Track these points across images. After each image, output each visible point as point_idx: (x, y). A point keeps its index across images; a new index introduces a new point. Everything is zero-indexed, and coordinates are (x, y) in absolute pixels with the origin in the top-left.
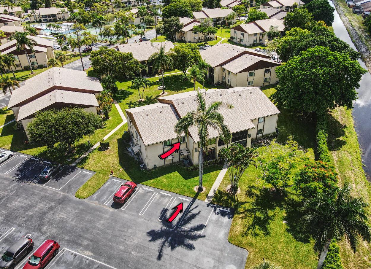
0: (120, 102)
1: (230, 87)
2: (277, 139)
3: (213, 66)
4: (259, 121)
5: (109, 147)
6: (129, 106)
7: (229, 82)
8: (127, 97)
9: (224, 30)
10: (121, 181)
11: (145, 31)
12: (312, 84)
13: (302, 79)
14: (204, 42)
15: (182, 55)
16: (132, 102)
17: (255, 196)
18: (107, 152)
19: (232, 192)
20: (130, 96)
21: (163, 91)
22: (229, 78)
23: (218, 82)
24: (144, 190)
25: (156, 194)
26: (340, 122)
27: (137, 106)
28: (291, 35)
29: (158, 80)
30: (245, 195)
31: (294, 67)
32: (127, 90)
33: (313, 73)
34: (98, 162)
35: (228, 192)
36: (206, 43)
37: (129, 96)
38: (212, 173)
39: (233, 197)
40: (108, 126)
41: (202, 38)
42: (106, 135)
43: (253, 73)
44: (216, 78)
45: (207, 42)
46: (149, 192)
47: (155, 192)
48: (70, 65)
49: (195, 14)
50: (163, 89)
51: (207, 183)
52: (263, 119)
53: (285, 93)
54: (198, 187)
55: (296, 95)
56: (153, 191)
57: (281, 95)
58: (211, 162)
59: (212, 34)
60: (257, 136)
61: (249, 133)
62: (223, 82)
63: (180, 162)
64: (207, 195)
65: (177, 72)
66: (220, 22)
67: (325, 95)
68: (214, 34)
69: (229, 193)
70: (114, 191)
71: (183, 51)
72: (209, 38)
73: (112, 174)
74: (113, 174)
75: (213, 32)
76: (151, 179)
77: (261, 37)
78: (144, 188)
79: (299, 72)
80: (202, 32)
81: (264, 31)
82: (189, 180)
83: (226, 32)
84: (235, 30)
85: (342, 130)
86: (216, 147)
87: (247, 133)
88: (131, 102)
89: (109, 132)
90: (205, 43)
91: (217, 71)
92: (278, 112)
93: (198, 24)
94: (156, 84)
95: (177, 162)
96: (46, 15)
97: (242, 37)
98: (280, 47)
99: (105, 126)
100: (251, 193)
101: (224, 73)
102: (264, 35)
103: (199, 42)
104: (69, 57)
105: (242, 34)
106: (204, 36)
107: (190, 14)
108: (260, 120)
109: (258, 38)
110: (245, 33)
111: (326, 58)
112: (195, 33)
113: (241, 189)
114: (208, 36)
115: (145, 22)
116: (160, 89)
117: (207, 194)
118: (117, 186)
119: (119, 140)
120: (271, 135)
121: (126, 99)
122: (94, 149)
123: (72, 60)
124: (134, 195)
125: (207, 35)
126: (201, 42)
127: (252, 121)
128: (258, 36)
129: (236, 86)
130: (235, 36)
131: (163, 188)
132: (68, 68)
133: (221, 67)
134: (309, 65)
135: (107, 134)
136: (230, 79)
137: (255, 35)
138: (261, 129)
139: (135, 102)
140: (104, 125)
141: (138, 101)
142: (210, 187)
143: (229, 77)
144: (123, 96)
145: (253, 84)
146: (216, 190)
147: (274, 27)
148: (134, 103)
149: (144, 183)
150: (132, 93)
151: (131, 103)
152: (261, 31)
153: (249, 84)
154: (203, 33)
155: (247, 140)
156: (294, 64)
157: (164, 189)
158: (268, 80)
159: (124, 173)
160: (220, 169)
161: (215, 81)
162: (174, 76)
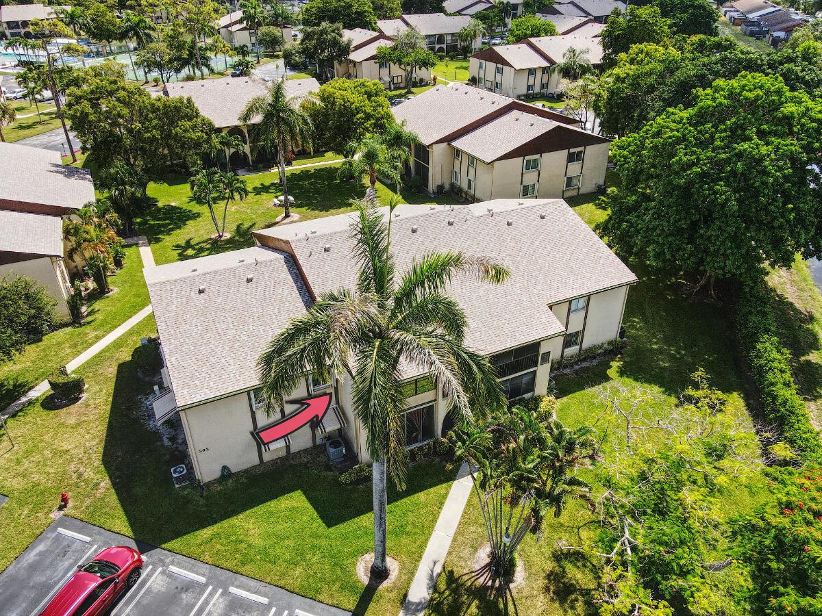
0: (158, 240)
1: (474, 200)
2: (624, 362)
3: (426, 140)
4: (573, 308)
5: (80, 393)
6: (180, 255)
7: (469, 187)
8: (179, 228)
9: (453, 65)
10: (88, 539)
11: (261, 64)
12: (736, 191)
13: (703, 175)
14: (404, 88)
15: (340, 109)
16: (193, 242)
17: (580, 598)
18: (70, 415)
19: (494, 582)
20: (190, 223)
21: (287, 209)
22: (471, 177)
23: (441, 187)
24: (171, 576)
25: (211, 595)
26: (796, 305)
27: (206, 253)
28: (632, 62)
29: (277, 181)
30: (542, 596)
31: (674, 136)
32: (184, 207)
33: (740, 155)
34: (28, 454)
35: (481, 580)
36: (409, 92)
37: (187, 222)
38: (422, 493)
39: (501, 606)
40: (99, 317)
41: (400, 78)
42: (86, 349)
43: (535, 161)
44: (434, 175)
45: (413, 90)
46: (188, 586)
47: (211, 587)
48: (44, 139)
49: (381, 24)
50: (286, 205)
51: (405, 540)
52: (582, 303)
53: (647, 218)
54: (369, 559)
55: (684, 224)
56: (203, 580)
57: (631, 225)
58: (421, 448)
59: (423, 68)
60: (563, 351)
61: (543, 350)
62: (452, 185)
63: (316, 450)
64: (405, 596)
65: (332, 160)
66: (444, 46)
67: (776, 224)
68: (429, 68)
69: (484, 588)
70: (51, 587)
71: (343, 99)
72: (418, 80)
73: (65, 506)
74: (70, 504)
75: (426, 64)
76: (203, 524)
77: (545, 77)
78: (173, 569)
79: (694, 153)
80: (399, 61)
81: (551, 62)
82: (342, 528)
83: (457, 68)
84: (481, 61)
85: (808, 330)
86: (435, 400)
87: (538, 351)
88: (188, 242)
89: (98, 338)
90: (406, 90)
91: (438, 155)
92: (631, 277)
93: (390, 44)
94: (272, 191)
95: (305, 451)
96: (17, 22)
97: (499, 76)
98: (605, 95)
99: (89, 319)
100: (564, 584)
101: (457, 163)
102: (554, 71)
103: (392, 89)
104: (47, 118)
105: (499, 71)
106: (404, 74)
107: (370, 23)
108: (574, 303)
109: (538, 80)
110: (505, 68)
111: (777, 109)
112: (382, 65)
113: (528, 566)
114: (414, 75)
115: (261, 42)
116: (280, 205)
117: (403, 592)
118: (71, 561)
119: (122, 367)
120: (606, 350)
121: (178, 231)
122: (30, 403)
123: (51, 126)
124: (127, 604)
125: (412, 71)
126: (396, 89)
127: (551, 308)
128: (539, 74)
129: (491, 197)
130: (482, 75)
131: (243, 564)
132: (34, 146)
133: (449, 144)
134: (725, 131)
135: (91, 345)
136: (472, 179)
137: (532, 72)
138: (577, 333)
139: (200, 243)
140: (87, 316)
141: (210, 239)
142: (416, 557)
143: (472, 171)
144: (169, 224)
145: (536, 194)
146: (438, 569)
147: (577, 53)
148: (197, 244)
149: (175, 544)
150: (198, 215)
151: (188, 245)
152: (546, 64)
153: (526, 192)
154: (402, 66)
155: (538, 374)
156: (672, 130)
157: (244, 569)
158: (574, 182)
159: (113, 498)
160: (451, 477)
161: (432, 186)
162: (321, 170)
